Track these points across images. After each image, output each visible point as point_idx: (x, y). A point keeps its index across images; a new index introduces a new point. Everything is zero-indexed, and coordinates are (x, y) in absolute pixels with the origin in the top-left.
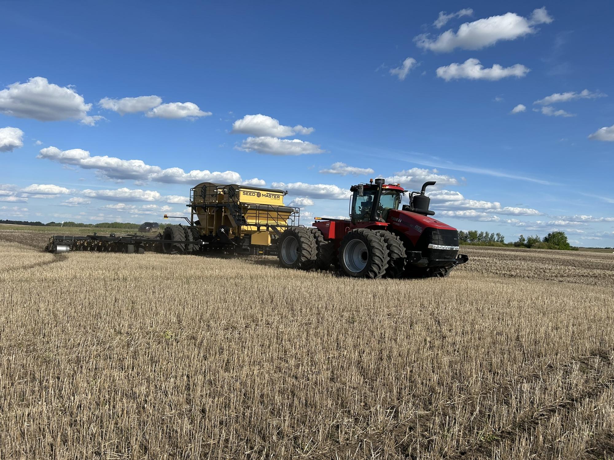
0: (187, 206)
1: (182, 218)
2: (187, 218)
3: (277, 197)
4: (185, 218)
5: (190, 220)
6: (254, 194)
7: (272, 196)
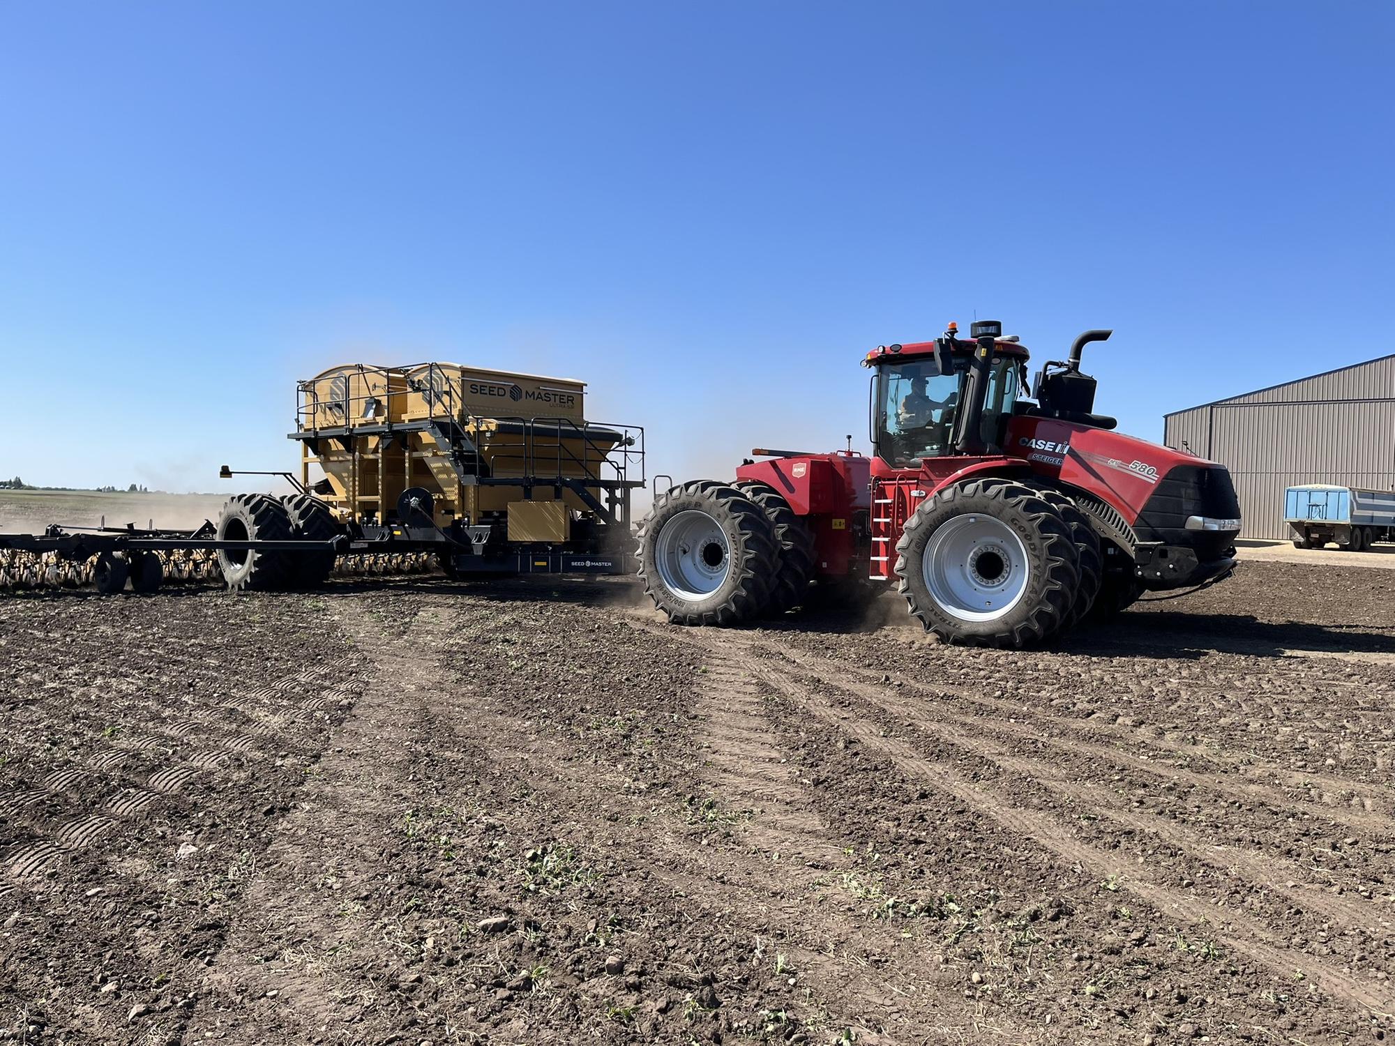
0: (289, 436)
1: (274, 474)
2: (290, 474)
3: (566, 400)
4: (285, 474)
5: (301, 481)
6: (501, 392)
7: (552, 397)
